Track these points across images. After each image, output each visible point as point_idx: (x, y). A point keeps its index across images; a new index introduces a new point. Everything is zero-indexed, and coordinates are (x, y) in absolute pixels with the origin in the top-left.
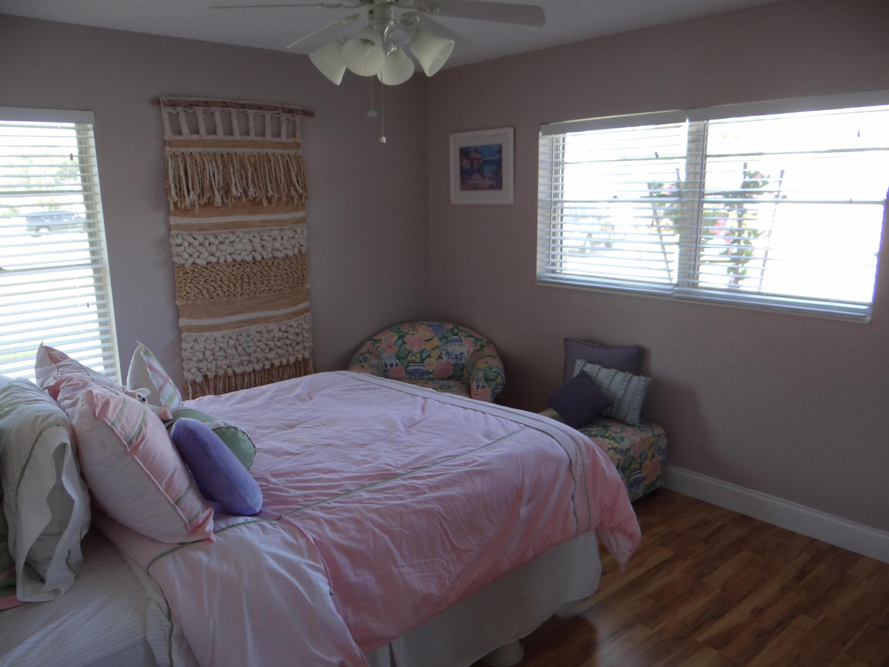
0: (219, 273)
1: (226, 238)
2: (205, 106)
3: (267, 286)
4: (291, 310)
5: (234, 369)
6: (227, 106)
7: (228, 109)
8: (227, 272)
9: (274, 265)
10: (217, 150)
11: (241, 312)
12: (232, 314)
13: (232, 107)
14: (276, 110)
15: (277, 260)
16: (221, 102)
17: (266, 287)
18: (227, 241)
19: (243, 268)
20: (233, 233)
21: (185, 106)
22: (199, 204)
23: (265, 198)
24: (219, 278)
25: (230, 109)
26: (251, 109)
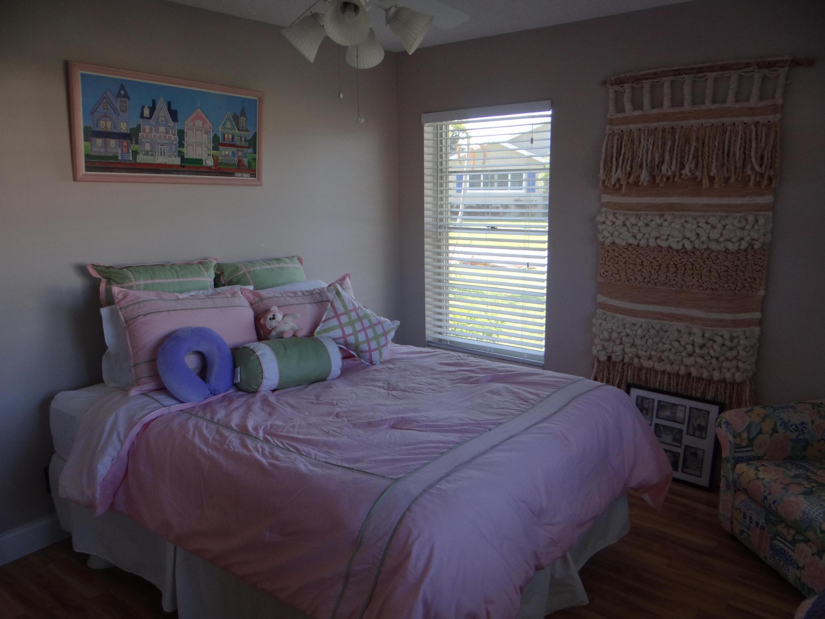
0: (641, 256)
1: (652, 220)
2: (654, 78)
3: (698, 281)
4: (729, 316)
5: (642, 361)
6: (680, 74)
7: (682, 76)
8: (650, 257)
9: (710, 259)
10: (660, 125)
11: (664, 303)
12: (652, 303)
13: (686, 74)
14: (749, 67)
15: (714, 253)
16: (672, 71)
17: (696, 283)
18: (652, 224)
19: (671, 255)
20: (662, 216)
21: (633, 82)
22: (628, 183)
23: (707, 178)
24: (639, 261)
25: (684, 76)
26: (712, 71)
